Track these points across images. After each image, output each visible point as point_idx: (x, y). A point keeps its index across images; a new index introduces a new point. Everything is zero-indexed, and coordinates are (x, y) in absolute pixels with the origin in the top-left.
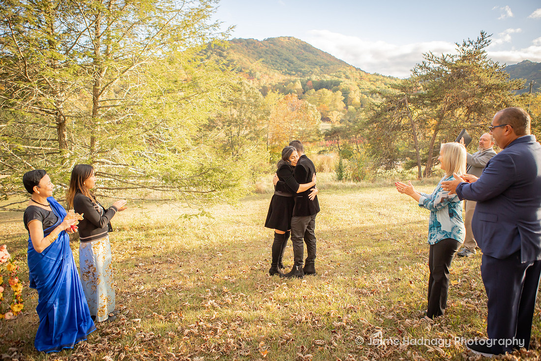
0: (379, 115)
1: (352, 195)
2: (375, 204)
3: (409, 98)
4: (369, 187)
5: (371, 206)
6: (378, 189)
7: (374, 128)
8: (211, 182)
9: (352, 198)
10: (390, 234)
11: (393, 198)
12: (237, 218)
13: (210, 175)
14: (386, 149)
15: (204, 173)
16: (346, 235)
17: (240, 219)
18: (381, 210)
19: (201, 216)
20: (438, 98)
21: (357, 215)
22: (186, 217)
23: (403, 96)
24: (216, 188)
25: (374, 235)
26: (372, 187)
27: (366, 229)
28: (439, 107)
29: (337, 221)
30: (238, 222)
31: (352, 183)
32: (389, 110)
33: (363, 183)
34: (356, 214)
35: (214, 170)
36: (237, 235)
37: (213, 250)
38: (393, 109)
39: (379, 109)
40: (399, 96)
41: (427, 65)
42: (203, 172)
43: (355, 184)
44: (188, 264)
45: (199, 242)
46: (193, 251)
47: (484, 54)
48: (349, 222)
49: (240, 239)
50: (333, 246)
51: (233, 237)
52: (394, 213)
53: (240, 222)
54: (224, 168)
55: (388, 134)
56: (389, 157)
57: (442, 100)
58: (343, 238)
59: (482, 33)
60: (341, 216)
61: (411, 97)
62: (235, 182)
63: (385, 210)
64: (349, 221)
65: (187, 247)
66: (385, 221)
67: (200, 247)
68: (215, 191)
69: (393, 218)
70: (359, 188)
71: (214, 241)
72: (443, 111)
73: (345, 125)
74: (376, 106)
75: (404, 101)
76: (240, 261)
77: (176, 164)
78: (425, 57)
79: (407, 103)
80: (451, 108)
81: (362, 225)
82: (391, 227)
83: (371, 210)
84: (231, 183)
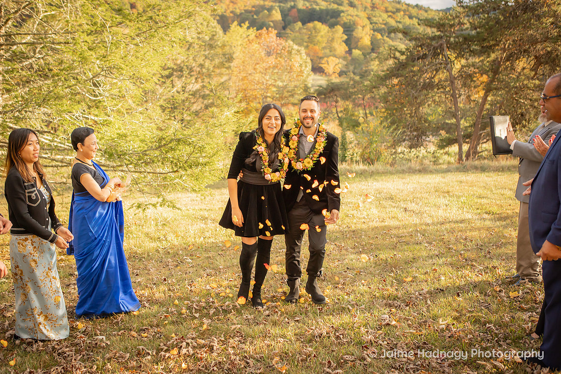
0: (401, 66)
1: (363, 183)
2: (398, 197)
3: (448, 42)
4: (387, 173)
5: (392, 199)
6: (401, 175)
7: (394, 86)
8: (173, 158)
9: (363, 187)
10: (423, 235)
11: (423, 188)
12: (202, 213)
13: (172, 149)
14: (411, 117)
15: (165, 145)
16: (363, 237)
17: (206, 214)
18: (407, 204)
19: (161, 206)
20: (492, 43)
21: (374, 211)
22: (139, 206)
23: (440, 37)
24: (180, 167)
25: (401, 237)
26: (391, 173)
27: (389, 228)
28: (493, 56)
29: (347, 218)
30: (204, 219)
31: (361, 167)
32: (418, 59)
33: (378, 166)
34: (372, 210)
35: (179, 140)
36: (207, 234)
37: (178, 254)
38: (424, 57)
39: (404, 57)
40: (433, 38)
42: (162, 145)
43: (366, 167)
44: (147, 272)
45: (153, 245)
46: (149, 256)
48: (363, 220)
49: (212, 240)
50: (347, 250)
51: (202, 238)
52: (426, 209)
53: (207, 218)
54: (193, 139)
55: (415, 95)
56: (417, 130)
57: (498, 45)
58: (358, 240)
60: (352, 212)
61: (452, 39)
62: (206, 160)
63: (413, 204)
64: (364, 218)
65: (139, 251)
66: (415, 220)
67: (157, 251)
68: (177, 171)
69: (425, 215)
70: (372, 174)
71: (176, 243)
72: (499, 63)
73: (348, 80)
74: (400, 52)
75: (441, 46)
76: (221, 267)
77: (119, 132)
79: (445, 48)
80: (512, 57)
81: (383, 224)
82: (424, 227)
83: (394, 204)
84: (201, 160)
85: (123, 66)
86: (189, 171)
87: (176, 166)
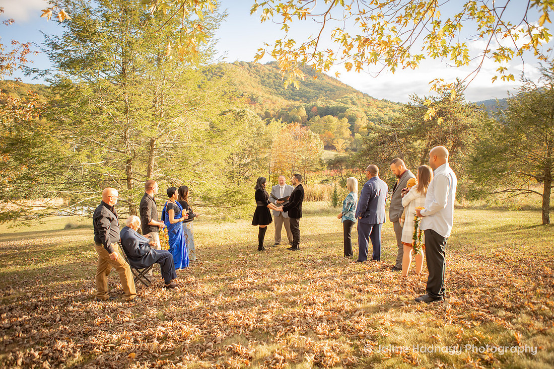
0: (371, 148)
3: (398, 134)
8: (233, 200)
13: (232, 196)
15: (229, 194)
17: (250, 230)
20: (422, 134)
23: (393, 131)
24: (236, 204)
30: (248, 232)
32: (381, 144)
35: (236, 192)
38: (384, 143)
39: (372, 143)
40: (389, 132)
41: (412, 104)
47: (462, 96)
54: (242, 191)
57: (426, 136)
59: (457, 80)
61: (401, 132)
62: (248, 201)
68: (235, 206)
72: (428, 146)
73: (348, 155)
74: (369, 140)
75: (394, 136)
78: (411, 98)
79: (397, 138)
85: (212, 160)
86: (240, 207)
87: (234, 203)
